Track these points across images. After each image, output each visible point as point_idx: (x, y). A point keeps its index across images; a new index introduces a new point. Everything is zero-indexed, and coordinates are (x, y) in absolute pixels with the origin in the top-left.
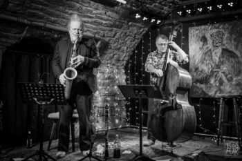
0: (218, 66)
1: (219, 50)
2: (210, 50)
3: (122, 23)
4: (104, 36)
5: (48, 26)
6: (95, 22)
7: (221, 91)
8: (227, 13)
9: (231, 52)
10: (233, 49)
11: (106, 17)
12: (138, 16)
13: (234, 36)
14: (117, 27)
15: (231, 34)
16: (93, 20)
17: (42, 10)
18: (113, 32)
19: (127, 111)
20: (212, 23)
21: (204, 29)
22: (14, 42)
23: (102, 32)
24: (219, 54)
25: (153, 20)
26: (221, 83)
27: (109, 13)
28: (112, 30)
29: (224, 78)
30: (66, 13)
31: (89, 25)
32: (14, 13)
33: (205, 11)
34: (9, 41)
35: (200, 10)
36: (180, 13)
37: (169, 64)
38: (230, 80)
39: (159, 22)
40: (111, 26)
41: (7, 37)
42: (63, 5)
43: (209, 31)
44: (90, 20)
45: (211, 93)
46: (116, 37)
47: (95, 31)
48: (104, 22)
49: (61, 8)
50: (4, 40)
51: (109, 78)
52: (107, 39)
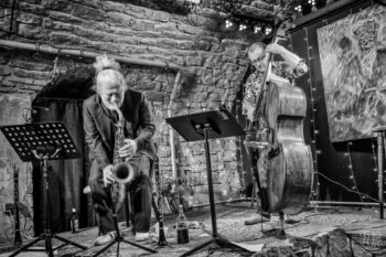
2: (356, 58)
3: (210, 41)
4: (185, 65)
6: (163, 42)
12: (229, 24)
14: (203, 48)
16: (160, 40)
17: (72, 30)
18: (199, 58)
21: (342, 25)
22: (44, 83)
23: (180, 58)
25: (257, 29)
27: (183, 26)
28: (196, 54)
30: (112, 32)
31: (155, 48)
34: (36, 82)
36: (300, 9)
40: (193, 48)
42: (103, 19)
44: (154, 40)
46: (206, 65)
47: (169, 58)
48: (179, 42)
49: (102, 24)
50: (29, 81)
52: (192, 70)
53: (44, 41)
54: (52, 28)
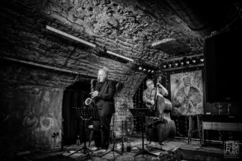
0: (188, 97)
1: (188, 88)
5: (89, 75)
7: (190, 112)
8: (192, 66)
9: (195, 89)
10: (196, 87)
11: (121, 69)
12: (140, 68)
13: (197, 80)
14: (128, 75)
15: (195, 78)
16: (114, 71)
17: (86, 66)
18: (126, 78)
19: (135, 124)
20: (184, 72)
23: (119, 78)
24: (188, 90)
25: (149, 71)
26: (190, 107)
27: (123, 67)
29: (192, 104)
30: (99, 67)
31: (112, 74)
32: (71, 68)
33: (179, 65)
34: (67, 84)
35: (177, 64)
36: (165, 66)
37: (158, 96)
38: (195, 105)
39: (153, 71)
41: (67, 82)
42: (98, 63)
43: (182, 76)
45: (184, 113)
46: (128, 81)
47: (115, 77)
51: (124, 104)
52: (122, 82)
53: (75, 69)
54: (79, 65)
